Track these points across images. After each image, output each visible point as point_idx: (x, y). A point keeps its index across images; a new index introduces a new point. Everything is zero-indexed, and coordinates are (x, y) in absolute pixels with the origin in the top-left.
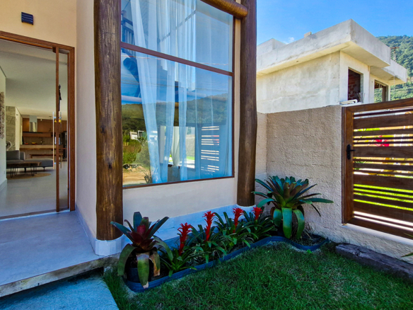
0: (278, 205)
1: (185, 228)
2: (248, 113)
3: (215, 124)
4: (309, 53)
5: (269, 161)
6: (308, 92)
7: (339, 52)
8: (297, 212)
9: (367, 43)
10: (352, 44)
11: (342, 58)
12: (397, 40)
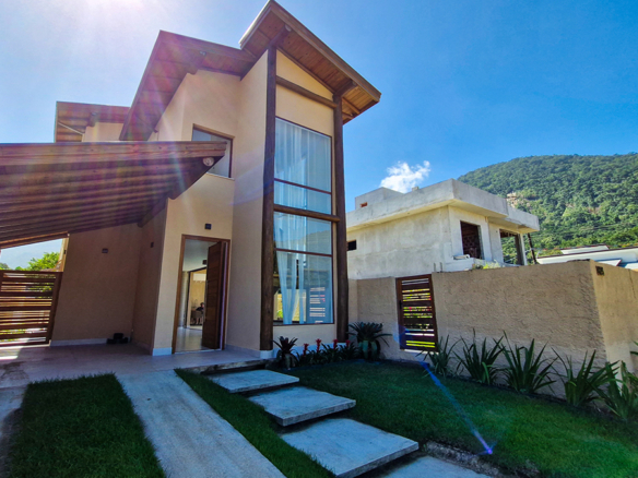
1: (306, 345)
2: (342, 282)
3: (321, 286)
4: (418, 207)
6: (423, 246)
7: (447, 206)
8: (374, 343)
9: (476, 198)
10: (458, 201)
11: (451, 212)
12: (567, 160)
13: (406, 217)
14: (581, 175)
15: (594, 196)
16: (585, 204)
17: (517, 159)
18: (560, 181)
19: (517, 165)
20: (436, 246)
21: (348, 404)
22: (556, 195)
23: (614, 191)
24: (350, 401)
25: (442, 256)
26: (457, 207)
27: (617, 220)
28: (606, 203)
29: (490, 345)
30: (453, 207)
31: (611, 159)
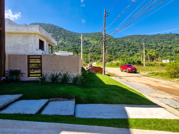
0: (13, 75)
4: (25, 31)
5: (9, 64)
6: (25, 44)
7: (36, 33)
8: (17, 76)
9: (44, 33)
10: (40, 33)
11: (37, 36)
12: (61, 29)
13: (19, 33)
14: (63, 33)
15: (65, 39)
16: (63, 40)
17: (50, 24)
18: (59, 33)
19: (49, 26)
20: (31, 45)
21: (20, 96)
22: (57, 37)
23: (69, 39)
24: (21, 95)
25: (32, 49)
26: (39, 35)
27: (68, 46)
28: (67, 41)
29: (58, 74)
30: (37, 34)
31: (69, 32)
